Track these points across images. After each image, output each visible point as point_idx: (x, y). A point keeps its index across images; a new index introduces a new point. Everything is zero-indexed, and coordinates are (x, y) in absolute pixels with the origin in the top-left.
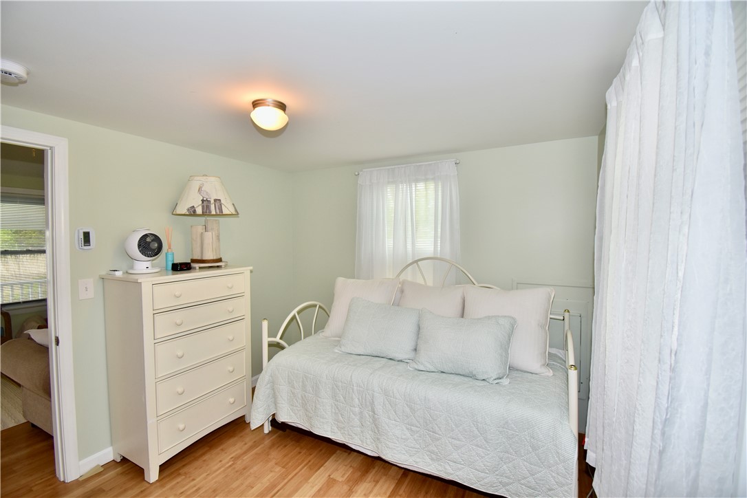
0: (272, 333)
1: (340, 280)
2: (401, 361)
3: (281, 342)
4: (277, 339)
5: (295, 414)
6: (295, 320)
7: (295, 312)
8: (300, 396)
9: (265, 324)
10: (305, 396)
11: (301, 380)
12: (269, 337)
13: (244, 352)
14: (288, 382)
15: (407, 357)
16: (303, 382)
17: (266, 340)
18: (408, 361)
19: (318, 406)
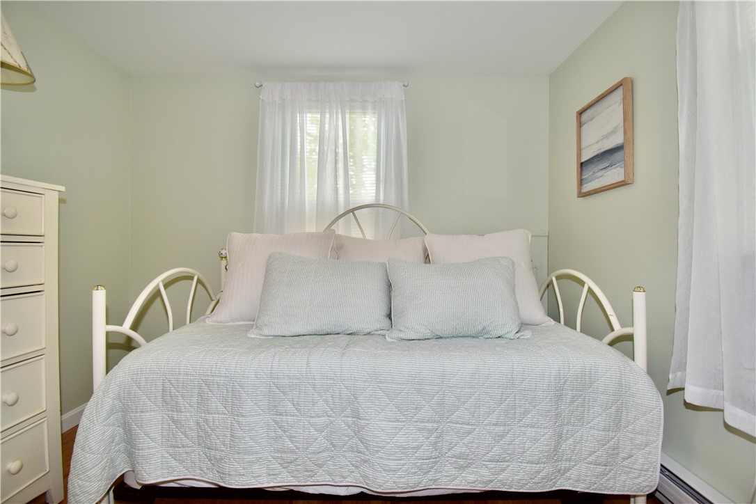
0: (114, 316)
1: (237, 236)
2: (369, 334)
3: (133, 334)
4: (126, 328)
5: (181, 462)
6: (158, 300)
7: (158, 281)
8: (192, 424)
9: (100, 298)
10: (206, 421)
11: (196, 391)
12: (107, 323)
13: (43, 361)
14: (164, 401)
15: (378, 326)
16: (200, 395)
17: (100, 330)
18: (381, 332)
19: (239, 433)
